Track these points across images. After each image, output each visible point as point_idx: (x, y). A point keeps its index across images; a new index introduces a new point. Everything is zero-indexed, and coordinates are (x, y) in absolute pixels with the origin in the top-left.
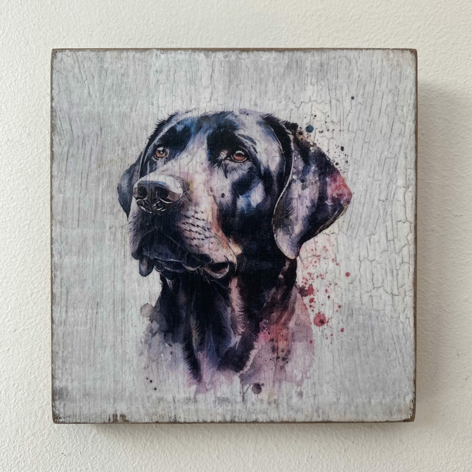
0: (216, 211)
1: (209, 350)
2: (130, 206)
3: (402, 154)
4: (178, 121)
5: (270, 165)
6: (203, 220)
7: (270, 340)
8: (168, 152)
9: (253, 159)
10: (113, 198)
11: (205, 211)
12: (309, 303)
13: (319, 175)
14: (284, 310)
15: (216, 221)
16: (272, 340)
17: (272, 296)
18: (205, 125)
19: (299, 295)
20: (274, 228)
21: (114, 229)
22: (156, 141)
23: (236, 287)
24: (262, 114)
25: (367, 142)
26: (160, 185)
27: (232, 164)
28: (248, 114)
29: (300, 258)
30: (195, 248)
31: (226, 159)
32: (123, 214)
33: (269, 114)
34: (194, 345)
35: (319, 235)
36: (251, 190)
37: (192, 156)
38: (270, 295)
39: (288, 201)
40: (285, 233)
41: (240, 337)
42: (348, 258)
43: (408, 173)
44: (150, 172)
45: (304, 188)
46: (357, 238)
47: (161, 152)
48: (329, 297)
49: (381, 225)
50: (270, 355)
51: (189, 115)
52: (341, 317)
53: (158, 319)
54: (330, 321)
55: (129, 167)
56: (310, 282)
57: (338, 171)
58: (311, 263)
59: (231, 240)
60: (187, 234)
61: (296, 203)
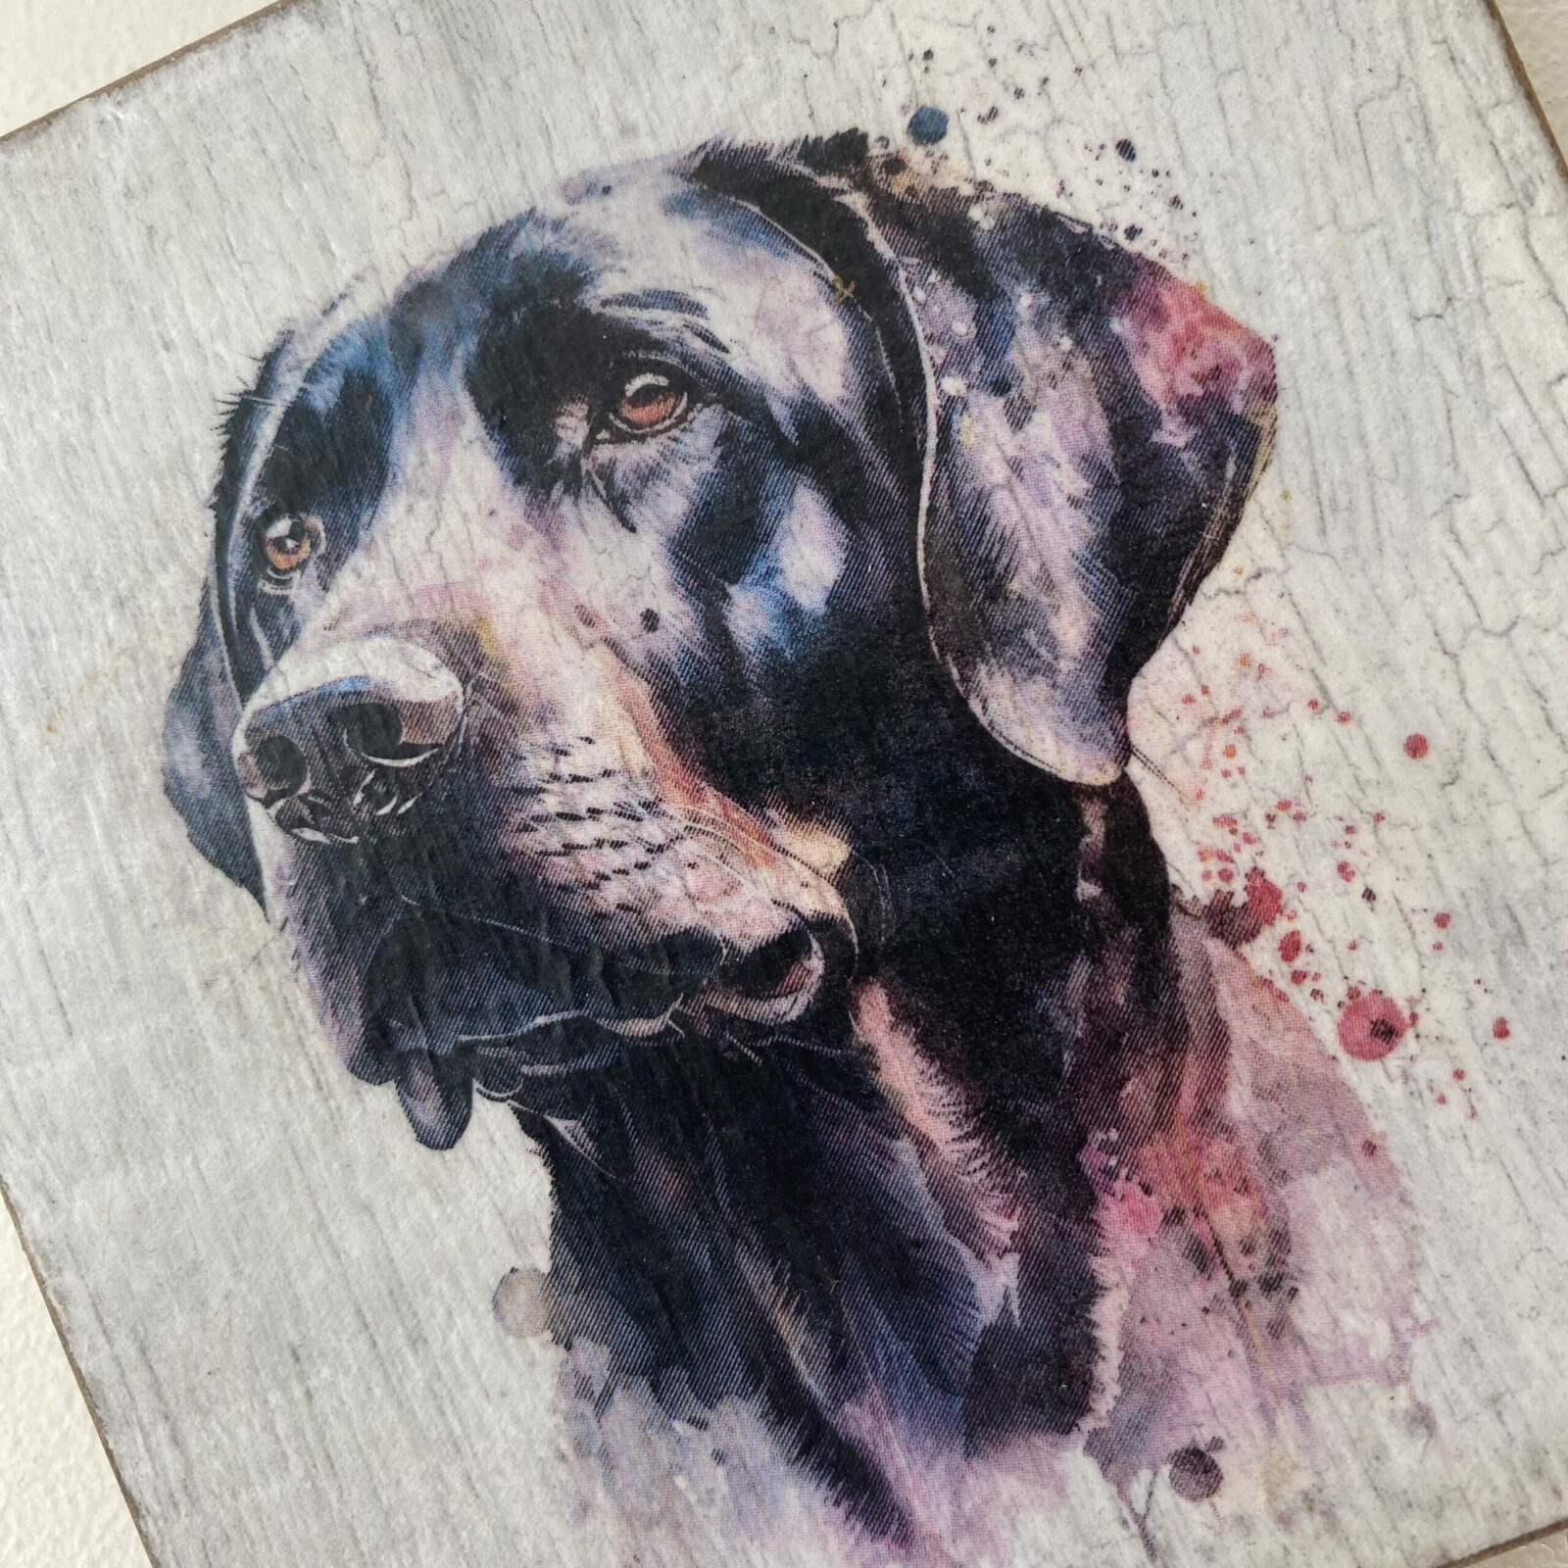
0: (648, 705)
1: (891, 1380)
2: (249, 850)
3: (1427, 51)
4: (307, 365)
5: (812, 381)
6: (607, 773)
7: (1166, 1220)
8: (321, 527)
9: (721, 387)
10: (164, 847)
11: (599, 727)
12: (1284, 966)
13: (1071, 324)
14: (1172, 1050)
15: (670, 752)
16: (1174, 1217)
17: (1087, 1003)
18: (432, 327)
19: (1216, 949)
20: (955, 672)
21: (223, 983)
22: (247, 504)
23: (893, 1027)
24: (672, 162)
25: (1230, 72)
26: (344, 695)
27: (629, 456)
28: (607, 190)
29: (1146, 762)
30: (622, 925)
31: (591, 442)
32: (234, 897)
33: (703, 146)
34: (810, 1382)
35: (1190, 612)
36: (767, 537)
37: (431, 501)
38: (1075, 1001)
40: (1022, 674)
41: (1012, 1262)
42: (1385, 664)
43: (1499, 133)
44: (277, 657)
45: (1019, 416)
46: (1389, 551)
47: (290, 544)
48: (1369, 895)
49: (1479, 435)
50: (1196, 1290)
51: (343, 316)
52: (1467, 968)
53: (591, 1321)
54: (1420, 1010)
55: (177, 672)
56: (1244, 860)
57: (1151, 264)
58: (1207, 764)
59: (772, 813)
60: (561, 870)
61: (1013, 508)
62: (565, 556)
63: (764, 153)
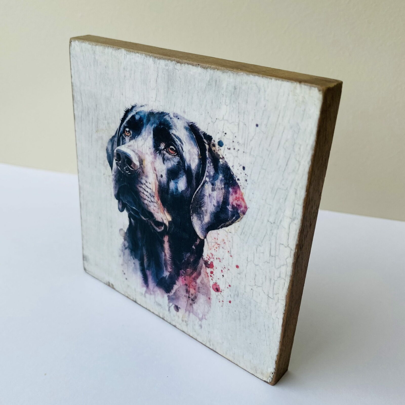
0: (157, 185)
2: (112, 164)
3: (293, 189)
4: (137, 112)
5: (191, 164)
6: (150, 189)
7: (185, 284)
8: (132, 133)
9: (181, 156)
11: (152, 183)
12: (210, 274)
13: (225, 184)
15: (157, 192)
17: (188, 258)
18: (152, 119)
19: (204, 265)
20: (191, 212)
21: (105, 176)
22: (125, 123)
23: (168, 241)
24: (188, 121)
26: (128, 155)
27: (167, 155)
28: (179, 118)
29: (207, 240)
30: (146, 206)
31: (164, 149)
34: (145, 265)
35: (220, 229)
36: (178, 178)
37: (144, 141)
38: (187, 256)
39: (201, 197)
40: (198, 219)
41: (169, 273)
42: (239, 255)
44: (122, 145)
45: (213, 190)
46: (247, 244)
47: (128, 132)
48: (223, 276)
50: (185, 293)
51: (143, 109)
52: (230, 293)
53: (127, 240)
54: (222, 292)
56: (212, 260)
57: (238, 185)
58: (213, 247)
59: (165, 209)
61: (207, 199)
62: (156, 161)
63: (199, 130)
